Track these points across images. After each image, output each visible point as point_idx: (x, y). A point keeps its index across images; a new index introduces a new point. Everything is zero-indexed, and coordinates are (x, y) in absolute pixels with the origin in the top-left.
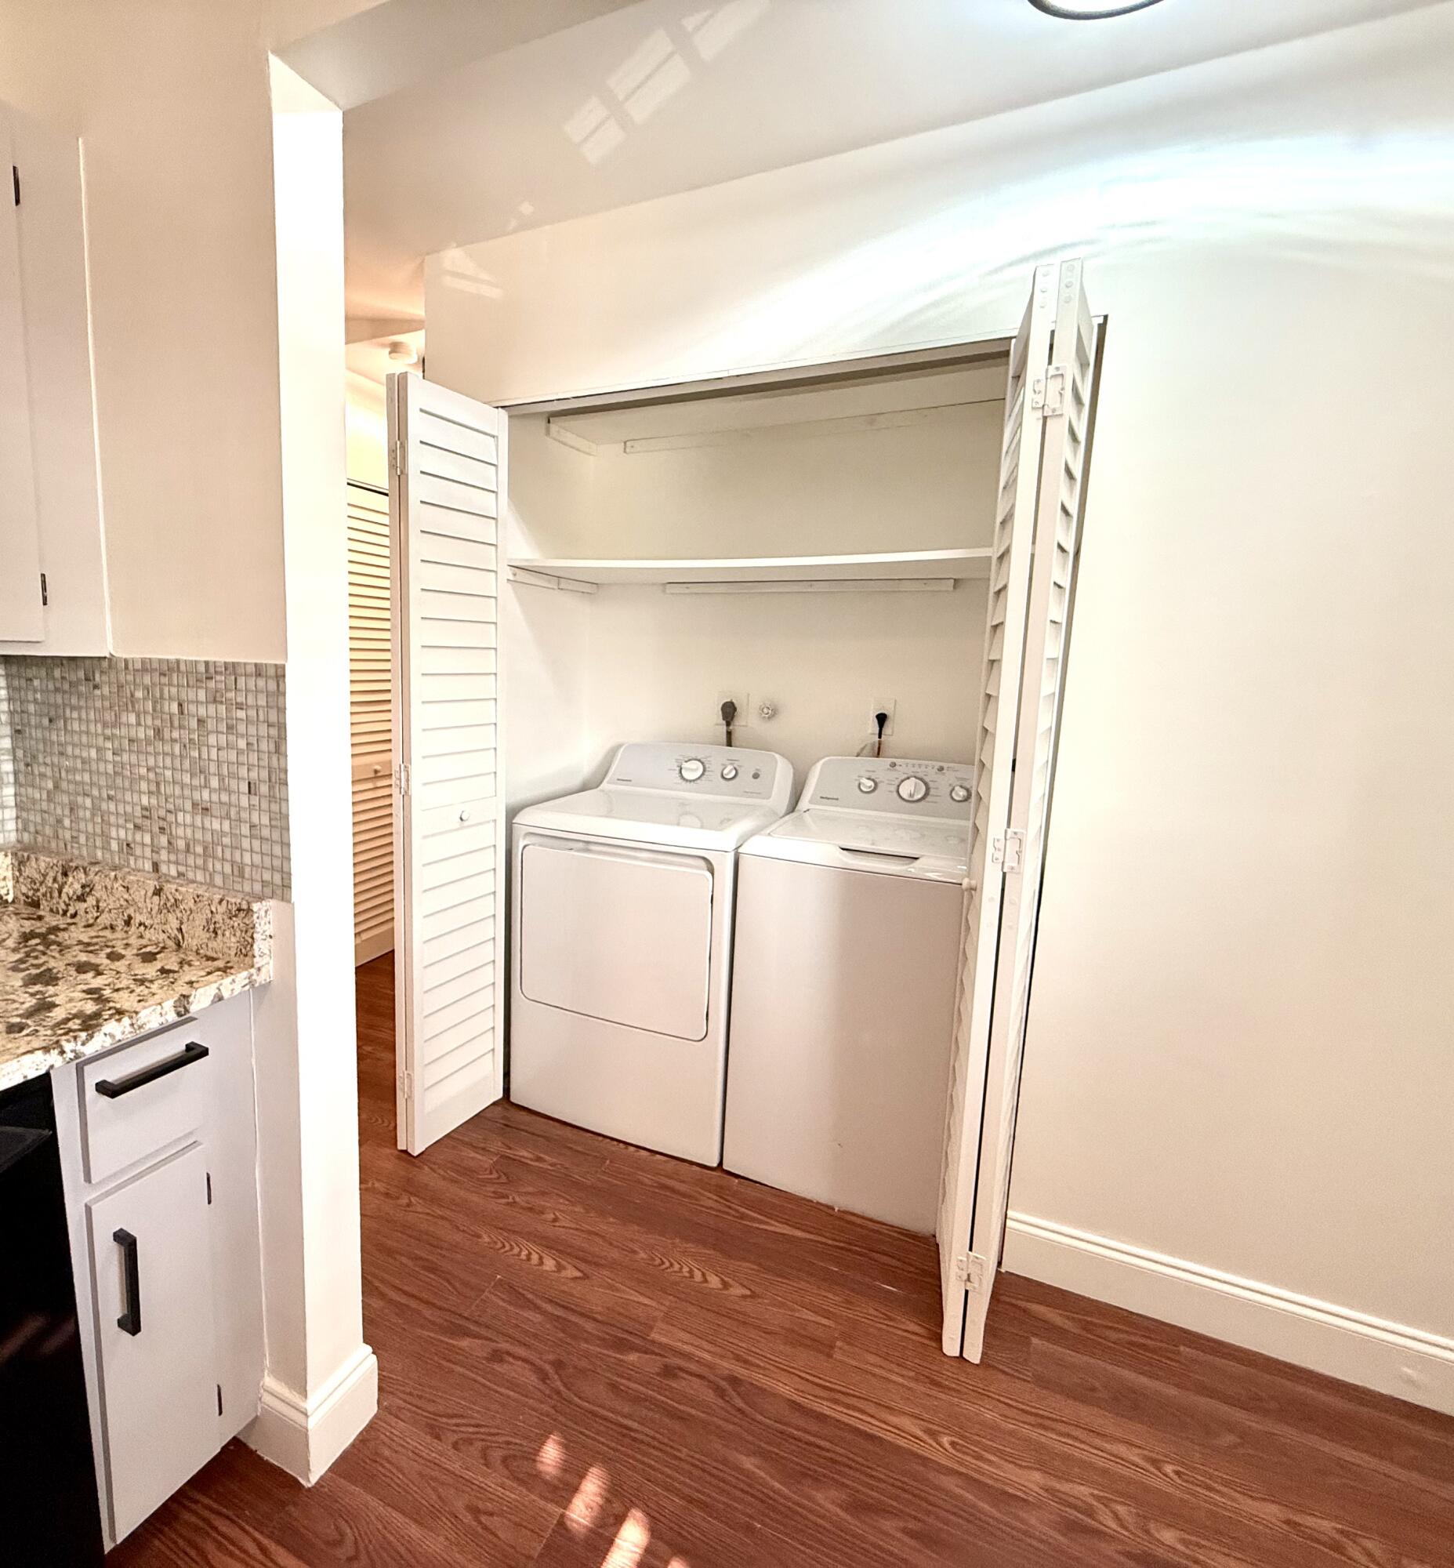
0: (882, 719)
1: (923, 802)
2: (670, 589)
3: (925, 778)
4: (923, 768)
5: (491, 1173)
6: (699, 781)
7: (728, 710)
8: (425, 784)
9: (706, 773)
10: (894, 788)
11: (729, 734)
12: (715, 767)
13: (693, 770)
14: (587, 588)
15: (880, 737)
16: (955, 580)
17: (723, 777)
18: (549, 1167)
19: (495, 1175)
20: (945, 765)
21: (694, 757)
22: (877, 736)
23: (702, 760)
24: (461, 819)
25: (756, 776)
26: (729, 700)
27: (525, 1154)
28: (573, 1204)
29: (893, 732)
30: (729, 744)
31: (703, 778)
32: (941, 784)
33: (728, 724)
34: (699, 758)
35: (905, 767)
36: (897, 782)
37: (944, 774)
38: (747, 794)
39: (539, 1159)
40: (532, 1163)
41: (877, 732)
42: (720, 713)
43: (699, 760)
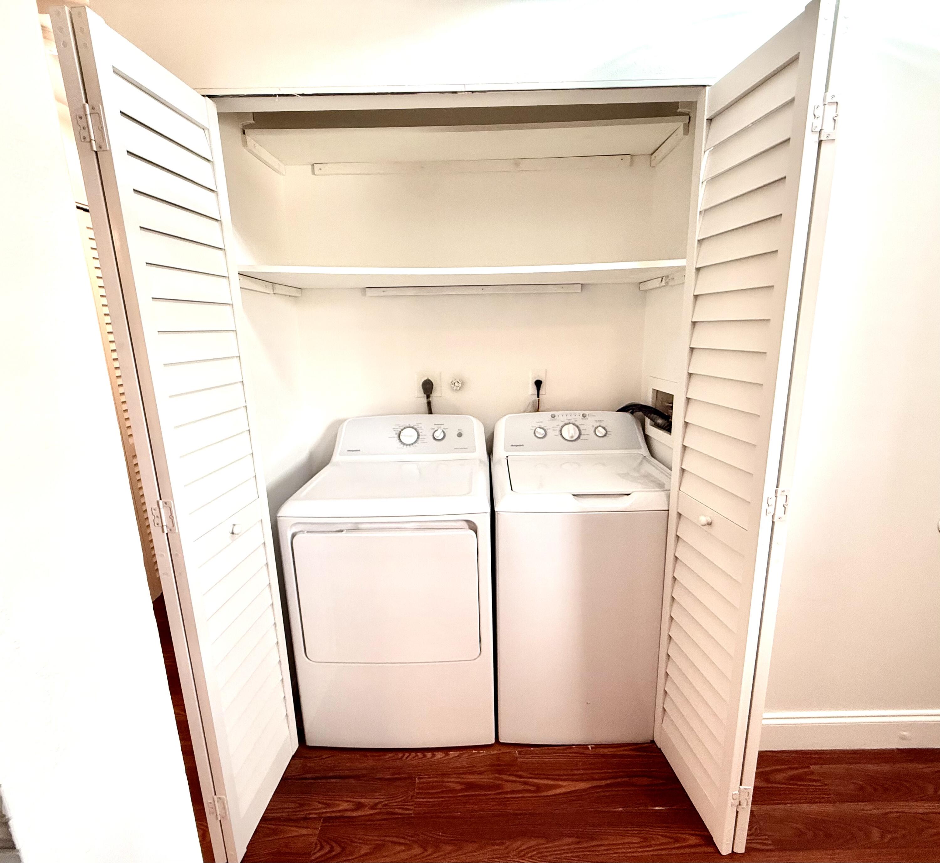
0: (538, 384)
1: (579, 441)
2: (369, 292)
3: (576, 423)
4: (573, 416)
5: (322, 848)
6: (416, 444)
7: (428, 386)
8: (191, 514)
9: (421, 437)
10: (558, 432)
11: (429, 404)
12: (426, 433)
13: (409, 436)
14: (294, 292)
15: (538, 397)
16: (582, 284)
17: (434, 438)
18: (372, 812)
19: (327, 849)
20: (587, 413)
21: (408, 425)
22: (536, 396)
23: (416, 427)
24: (233, 533)
25: (460, 435)
26: (426, 378)
27: (345, 806)
28: (409, 847)
29: (546, 392)
30: (430, 412)
31: (419, 441)
32: (588, 425)
33: (428, 397)
34: (412, 425)
35: (562, 417)
36: (559, 428)
37: (587, 419)
38: (457, 449)
39: (359, 806)
40: (355, 814)
41: (536, 393)
42: (422, 390)
43: (413, 428)
